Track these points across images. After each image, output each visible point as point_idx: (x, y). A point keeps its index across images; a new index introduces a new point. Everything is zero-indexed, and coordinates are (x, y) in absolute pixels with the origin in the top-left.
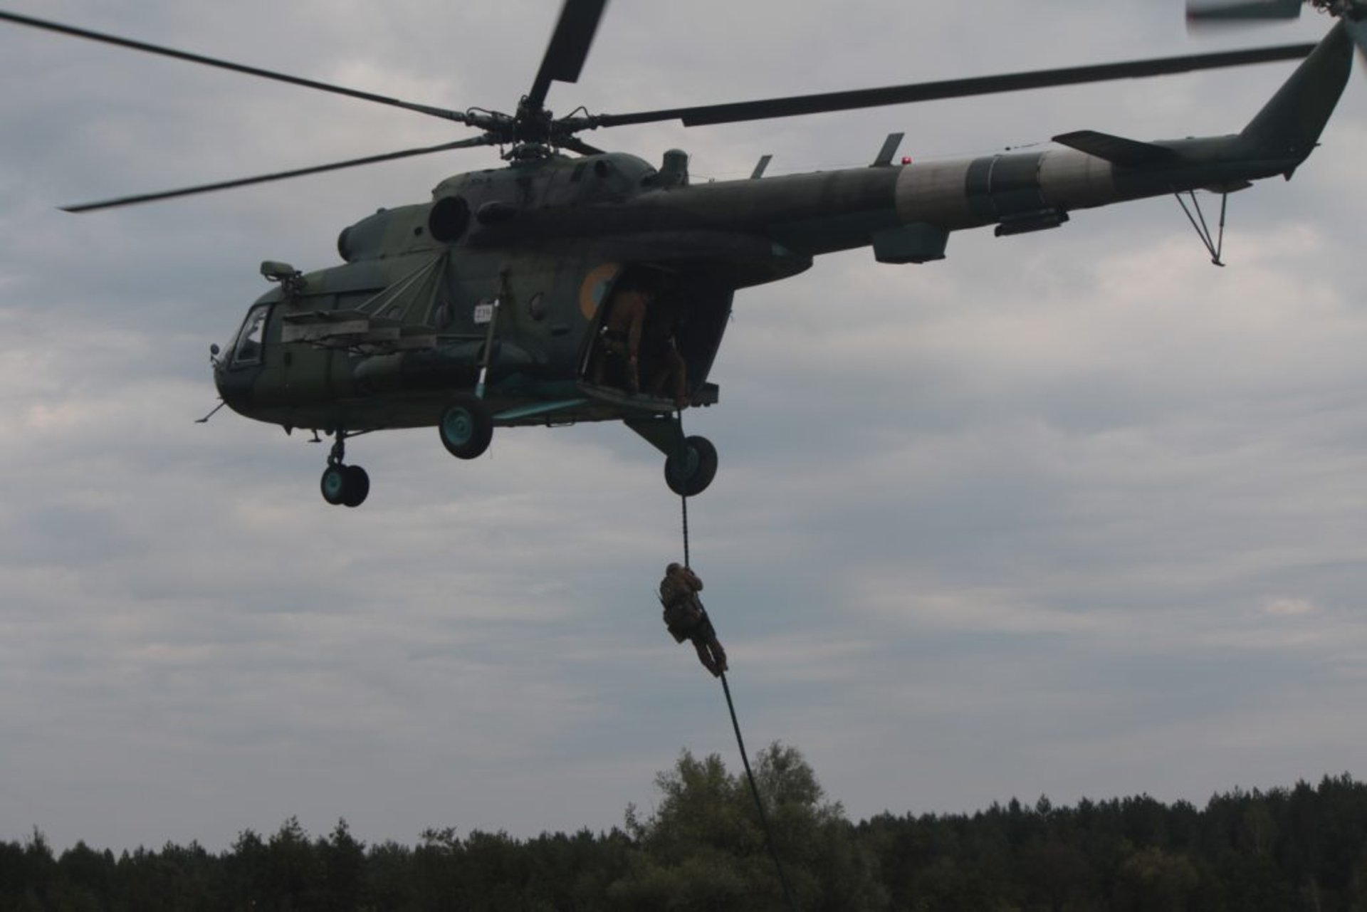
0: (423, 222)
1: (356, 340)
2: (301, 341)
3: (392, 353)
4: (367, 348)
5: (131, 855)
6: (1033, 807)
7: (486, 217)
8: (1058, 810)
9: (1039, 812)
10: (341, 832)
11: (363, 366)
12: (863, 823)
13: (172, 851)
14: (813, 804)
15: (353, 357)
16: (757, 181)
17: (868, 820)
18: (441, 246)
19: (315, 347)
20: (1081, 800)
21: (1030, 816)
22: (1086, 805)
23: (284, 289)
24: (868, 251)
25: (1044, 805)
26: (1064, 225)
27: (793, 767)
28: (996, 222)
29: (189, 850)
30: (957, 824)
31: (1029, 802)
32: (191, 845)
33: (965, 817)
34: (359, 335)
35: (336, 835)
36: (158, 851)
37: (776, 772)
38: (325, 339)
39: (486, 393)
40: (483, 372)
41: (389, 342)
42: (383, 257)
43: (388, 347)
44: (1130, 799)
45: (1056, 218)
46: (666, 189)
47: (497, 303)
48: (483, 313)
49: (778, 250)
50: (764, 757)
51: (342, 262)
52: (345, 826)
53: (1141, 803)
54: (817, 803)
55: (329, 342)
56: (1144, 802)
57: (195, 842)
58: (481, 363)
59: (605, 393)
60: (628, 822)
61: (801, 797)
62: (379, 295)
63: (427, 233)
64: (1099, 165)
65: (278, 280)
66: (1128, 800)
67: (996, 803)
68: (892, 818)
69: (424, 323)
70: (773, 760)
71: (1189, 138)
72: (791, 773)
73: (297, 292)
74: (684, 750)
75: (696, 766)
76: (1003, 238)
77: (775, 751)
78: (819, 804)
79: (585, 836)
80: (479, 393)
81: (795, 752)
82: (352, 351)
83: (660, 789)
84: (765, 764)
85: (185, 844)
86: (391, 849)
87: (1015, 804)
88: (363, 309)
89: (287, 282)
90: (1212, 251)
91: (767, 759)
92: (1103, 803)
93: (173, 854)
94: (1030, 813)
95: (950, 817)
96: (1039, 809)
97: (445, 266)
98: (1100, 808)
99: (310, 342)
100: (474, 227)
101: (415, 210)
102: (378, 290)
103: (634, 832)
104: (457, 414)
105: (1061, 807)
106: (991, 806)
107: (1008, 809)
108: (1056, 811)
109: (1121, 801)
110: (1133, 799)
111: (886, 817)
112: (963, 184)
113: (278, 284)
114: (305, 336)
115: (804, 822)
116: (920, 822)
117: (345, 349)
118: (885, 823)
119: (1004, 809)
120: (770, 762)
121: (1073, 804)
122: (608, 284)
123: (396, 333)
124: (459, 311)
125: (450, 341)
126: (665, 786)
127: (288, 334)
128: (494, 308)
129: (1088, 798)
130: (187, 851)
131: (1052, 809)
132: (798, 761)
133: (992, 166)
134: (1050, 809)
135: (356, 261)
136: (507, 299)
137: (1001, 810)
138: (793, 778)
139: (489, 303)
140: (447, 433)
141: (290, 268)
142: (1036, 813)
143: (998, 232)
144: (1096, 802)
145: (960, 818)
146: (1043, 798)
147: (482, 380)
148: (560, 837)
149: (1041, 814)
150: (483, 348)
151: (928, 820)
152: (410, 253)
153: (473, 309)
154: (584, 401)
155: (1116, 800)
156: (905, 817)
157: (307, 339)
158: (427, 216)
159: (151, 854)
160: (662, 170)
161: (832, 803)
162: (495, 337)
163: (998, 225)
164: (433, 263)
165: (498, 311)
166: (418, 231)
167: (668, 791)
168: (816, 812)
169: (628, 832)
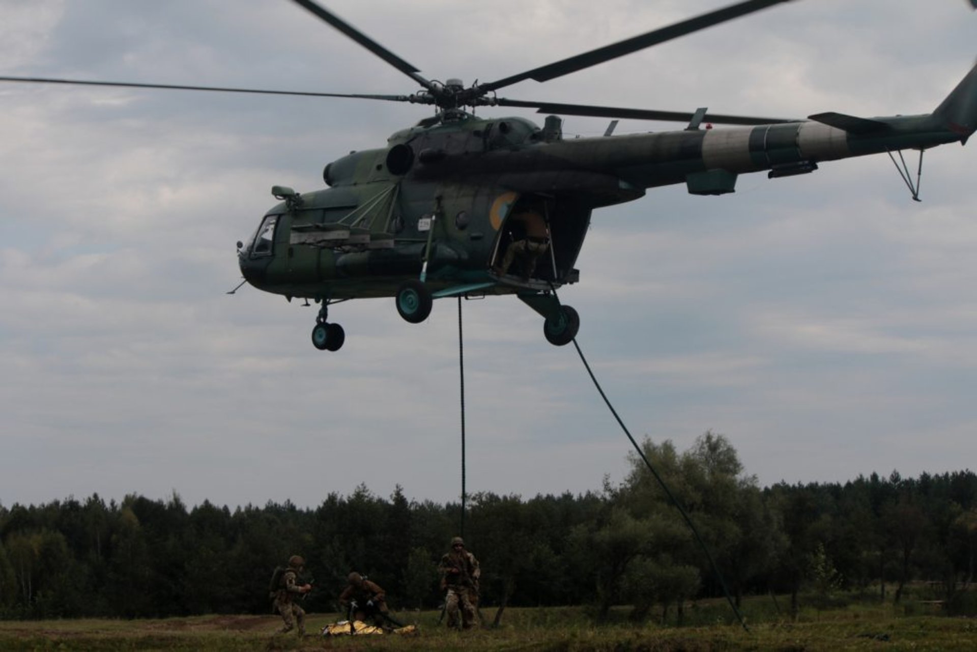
0: (382, 160)
1: (339, 243)
2: (303, 243)
3: (363, 251)
4: (347, 248)
5: (243, 510)
6: (888, 479)
7: (425, 159)
8: (906, 480)
9: (892, 482)
10: (398, 493)
11: (342, 258)
12: (766, 489)
13: (272, 507)
14: (736, 476)
15: (337, 254)
16: (608, 138)
17: (770, 487)
18: (394, 178)
19: (312, 247)
20: (922, 474)
21: (886, 485)
22: (925, 477)
23: (288, 205)
24: (683, 187)
25: (895, 477)
26: (814, 172)
27: (722, 449)
28: (769, 168)
29: (284, 506)
30: (834, 490)
31: (885, 475)
32: (285, 503)
33: (839, 485)
34: (343, 240)
35: (394, 496)
36: (262, 507)
37: (710, 452)
38: (320, 242)
39: (427, 279)
40: (425, 265)
41: (363, 244)
42: (355, 184)
43: (362, 247)
44: (956, 473)
45: (809, 168)
46: (548, 142)
47: (434, 218)
48: (425, 224)
49: (623, 185)
50: (700, 443)
51: (326, 187)
52: (400, 490)
53: (964, 476)
54: (740, 475)
55: (322, 244)
56: (967, 476)
57: (289, 501)
58: (423, 258)
59: (507, 279)
60: (605, 487)
61: (728, 471)
62: (355, 211)
63: (385, 169)
64: (839, 133)
65: (284, 199)
66: (955, 474)
67: (861, 476)
68: (787, 486)
69: (385, 232)
70: (708, 444)
71: (898, 116)
72: (720, 453)
73: (297, 208)
74: (646, 436)
75: (654, 449)
76: (773, 179)
77: (709, 438)
78: (740, 477)
79: (567, 497)
80: (423, 278)
81: (723, 438)
82: (338, 250)
83: (629, 462)
84: (702, 447)
85: (281, 502)
86: (429, 506)
87: (875, 477)
88: (343, 222)
89: (290, 200)
90: (913, 191)
91: (703, 443)
92: (937, 476)
93: (273, 509)
94: (886, 483)
95: (828, 485)
96: (892, 480)
97: (398, 193)
98: (935, 479)
99: (310, 244)
100: (418, 165)
101: (376, 154)
102: (354, 207)
103: (609, 495)
104: (408, 293)
105: (907, 478)
106: (857, 477)
107: (869, 479)
108: (904, 481)
109: (950, 474)
110: (959, 473)
111: (782, 485)
112: (747, 144)
113: (284, 201)
114: (306, 240)
115: (729, 487)
116: (807, 488)
117: (332, 248)
118: (782, 489)
119: (867, 479)
120: (706, 446)
121: (916, 477)
122: (509, 206)
123: (367, 238)
124: (407, 224)
125: (402, 243)
126: (633, 461)
127: (294, 239)
128: (432, 221)
129: (927, 472)
130: (283, 508)
131: (901, 480)
132: (725, 444)
133: (767, 132)
134: (900, 479)
135: (336, 186)
136: (441, 215)
137: (865, 481)
138: (722, 457)
139: (428, 217)
140: (402, 305)
141: (292, 191)
142: (890, 483)
143: (771, 176)
144: (932, 475)
145: (835, 486)
146: (895, 472)
147: (424, 270)
148: (550, 498)
149: (893, 483)
150: (425, 249)
151: (813, 487)
152: (373, 182)
153: (417, 222)
154: (492, 284)
155: (947, 474)
156: (797, 485)
157: (308, 242)
158: (385, 157)
159: (257, 509)
160: (544, 129)
161: (750, 475)
162: (433, 240)
163: (771, 170)
164: (389, 191)
165: (435, 224)
166: (379, 168)
167: (635, 465)
168: (738, 481)
169: (605, 494)
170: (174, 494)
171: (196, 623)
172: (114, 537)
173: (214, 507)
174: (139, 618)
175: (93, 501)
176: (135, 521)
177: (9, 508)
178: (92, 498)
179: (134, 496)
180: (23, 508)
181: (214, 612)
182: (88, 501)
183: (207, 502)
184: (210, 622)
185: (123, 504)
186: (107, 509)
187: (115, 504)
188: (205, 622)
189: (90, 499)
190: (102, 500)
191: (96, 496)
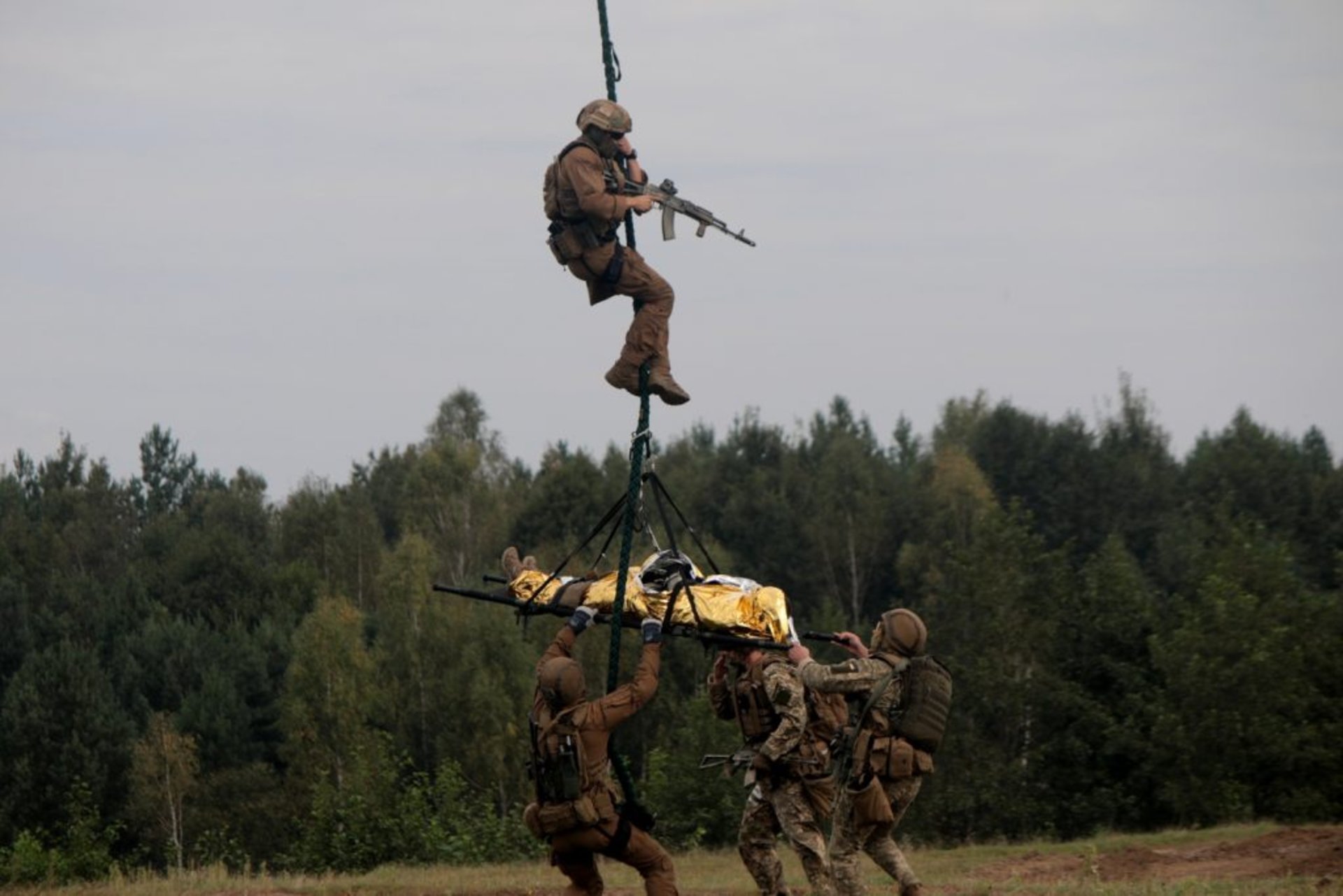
170: (1126, 393)
171: (1192, 854)
172: (907, 553)
173: (1272, 436)
174: (984, 837)
175: (831, 424)
176: (981, 489)
177: (534, 465)
178: (829, 417)
179: (977, 406)
180: (582, 461)
181: (1261, 811)
182: (815, 426)
183: (1242, 418)
184: (1243, 850)
185: (937, 434)
186: (880, 453)
187: (912, 435)
188: (1225, 851)
189: (819, 419)
190: (865, 422)
191: (840, 407)
